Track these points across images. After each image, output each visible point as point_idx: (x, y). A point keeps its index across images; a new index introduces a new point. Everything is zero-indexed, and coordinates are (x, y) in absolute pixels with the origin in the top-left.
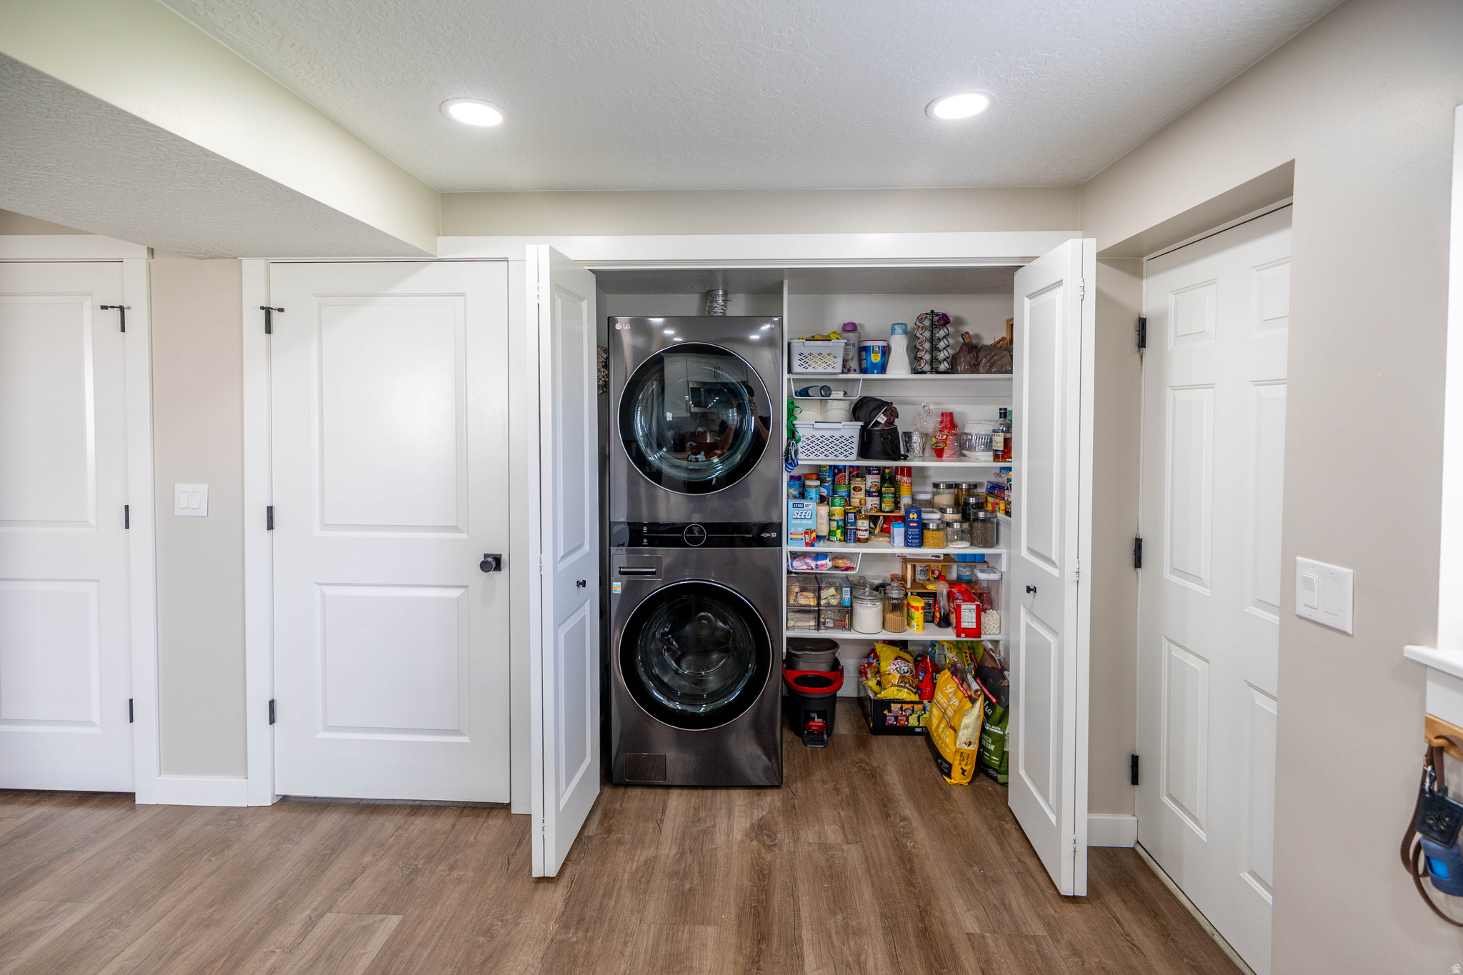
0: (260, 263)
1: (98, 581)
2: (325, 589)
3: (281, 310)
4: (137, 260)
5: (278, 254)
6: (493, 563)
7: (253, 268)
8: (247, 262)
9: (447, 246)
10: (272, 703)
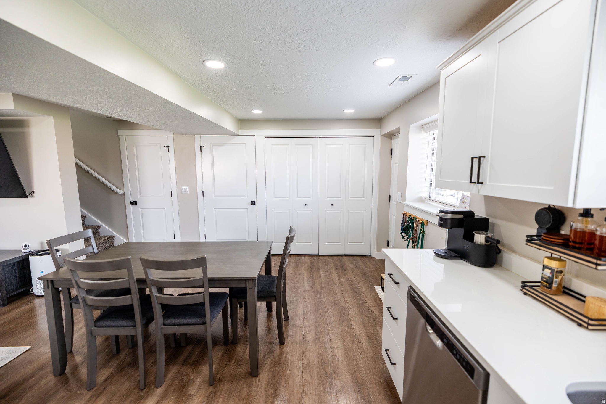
0: (199, 136)
1: (165, 208)
2: (215, 209)
3: (204, 147)
4: (171, 135)
5: (202, 134)
6: (253, 203)
7: (197, 137)
8: (195, 136)
9: (242, 132)
10: (205, 234)
